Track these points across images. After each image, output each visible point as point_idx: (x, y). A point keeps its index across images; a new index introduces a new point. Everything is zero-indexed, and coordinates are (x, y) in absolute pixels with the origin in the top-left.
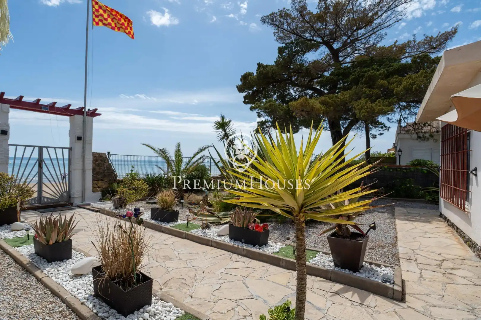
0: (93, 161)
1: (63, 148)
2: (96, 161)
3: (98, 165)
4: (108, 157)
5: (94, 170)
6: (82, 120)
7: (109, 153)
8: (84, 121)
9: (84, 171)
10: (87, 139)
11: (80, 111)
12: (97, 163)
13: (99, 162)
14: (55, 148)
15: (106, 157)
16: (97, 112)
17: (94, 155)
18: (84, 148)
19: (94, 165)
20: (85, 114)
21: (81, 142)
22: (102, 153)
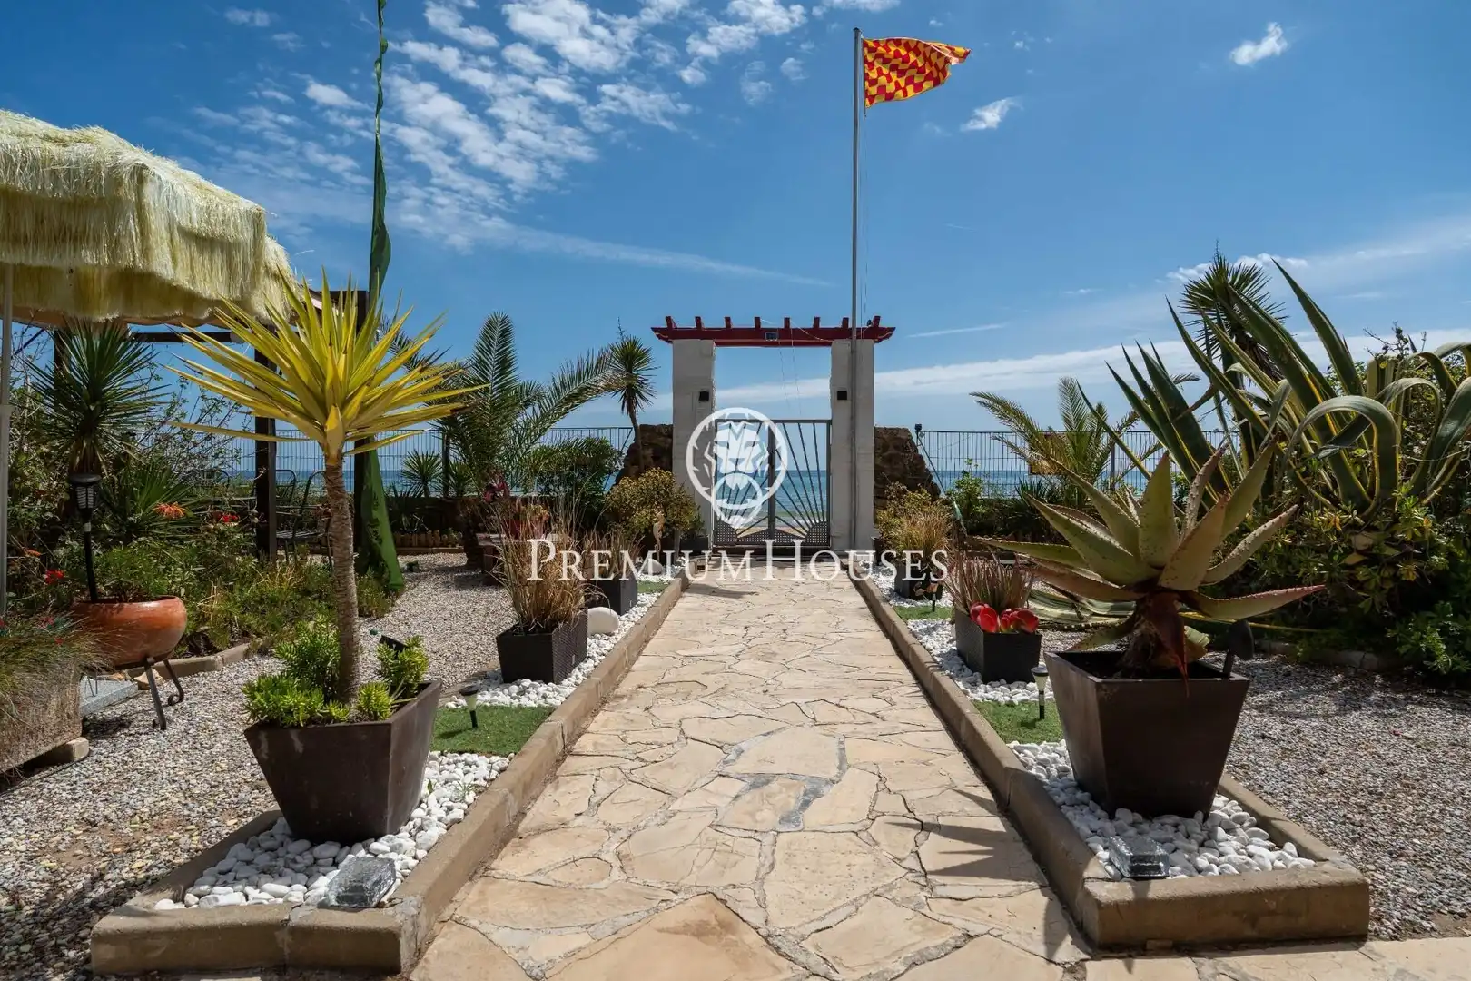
0: (876, 448)
1: (814, 422)
2: (885, 448)
3: (889, 460)
4: (915, 439)
5: (878, 471)
6: (849, 348)
7: (918, 428)
8: (852, 352)
9: (853, 475)
10: (860, 396)
11: (844, 332)
12: (886, 454)
13: (892, 451)
14: (799, 422)
15: (910, 440)
16: (882, 324)
17: (878, 433)
18: (853, 417)
19: (879, 459)
20: (855, 335)
21: (849, 402)
22: (898, 429)
